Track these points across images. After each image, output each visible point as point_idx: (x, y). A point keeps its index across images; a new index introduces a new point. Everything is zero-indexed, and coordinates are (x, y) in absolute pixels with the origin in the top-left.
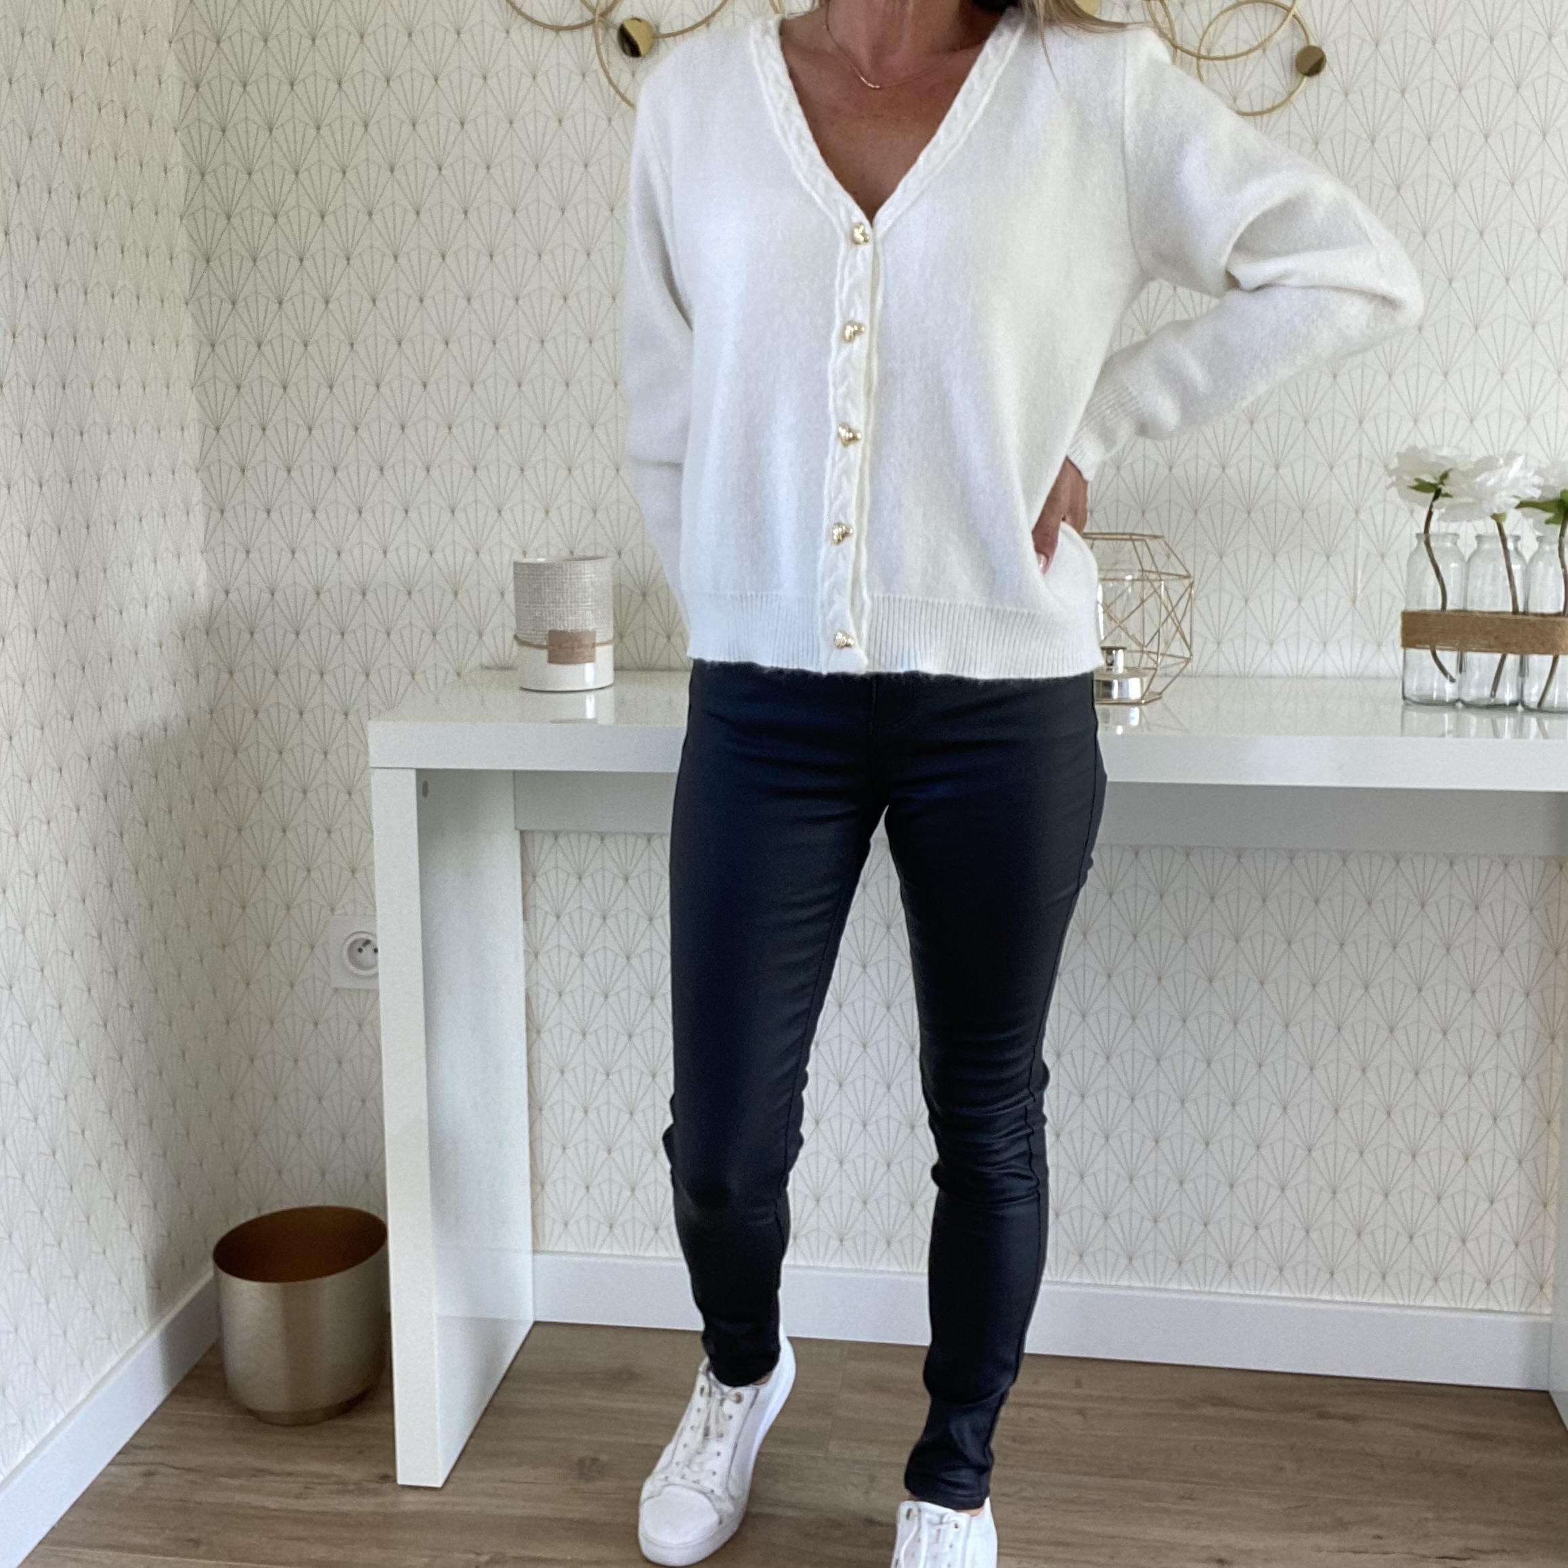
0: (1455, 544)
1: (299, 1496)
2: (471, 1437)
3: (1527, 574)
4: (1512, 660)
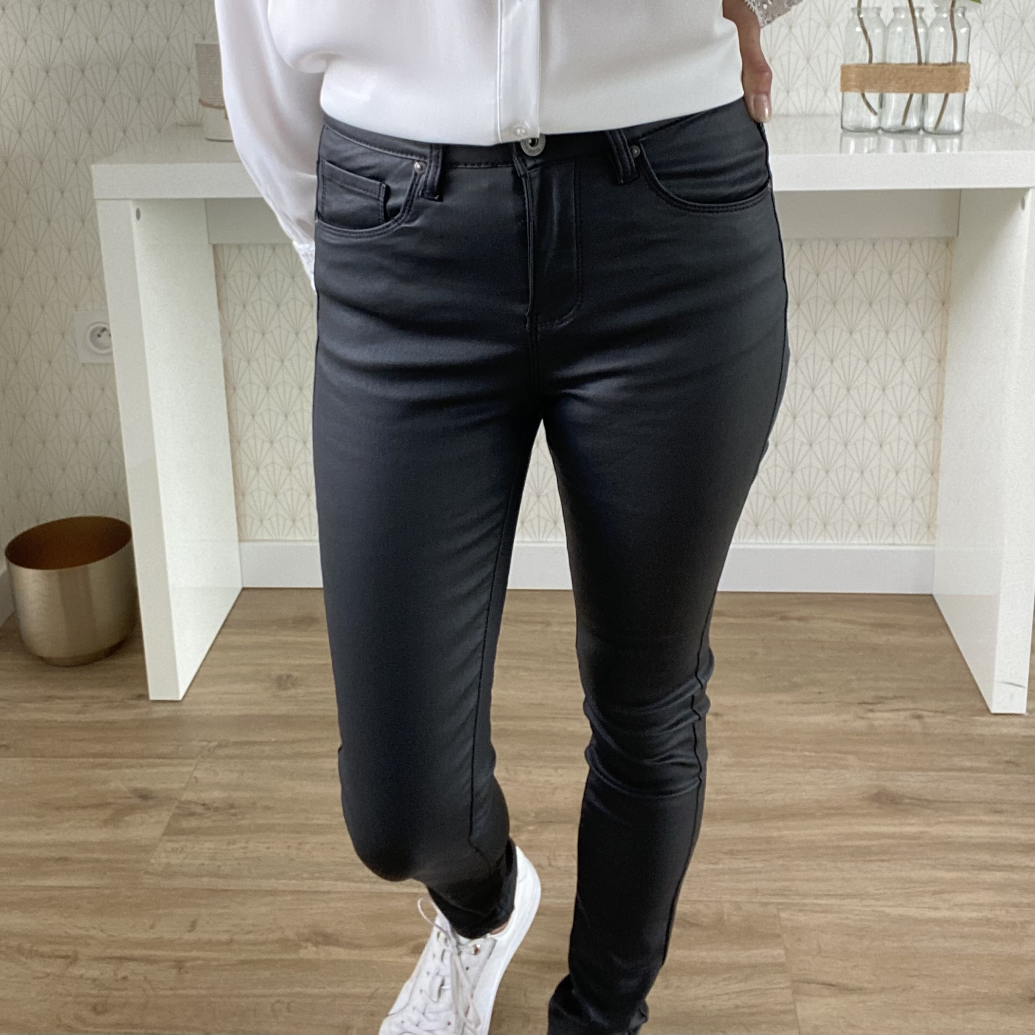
0: (879, 15)
1: (78, 713)
2: (201, 666)
3: (927, 35)
4: (916, 97)
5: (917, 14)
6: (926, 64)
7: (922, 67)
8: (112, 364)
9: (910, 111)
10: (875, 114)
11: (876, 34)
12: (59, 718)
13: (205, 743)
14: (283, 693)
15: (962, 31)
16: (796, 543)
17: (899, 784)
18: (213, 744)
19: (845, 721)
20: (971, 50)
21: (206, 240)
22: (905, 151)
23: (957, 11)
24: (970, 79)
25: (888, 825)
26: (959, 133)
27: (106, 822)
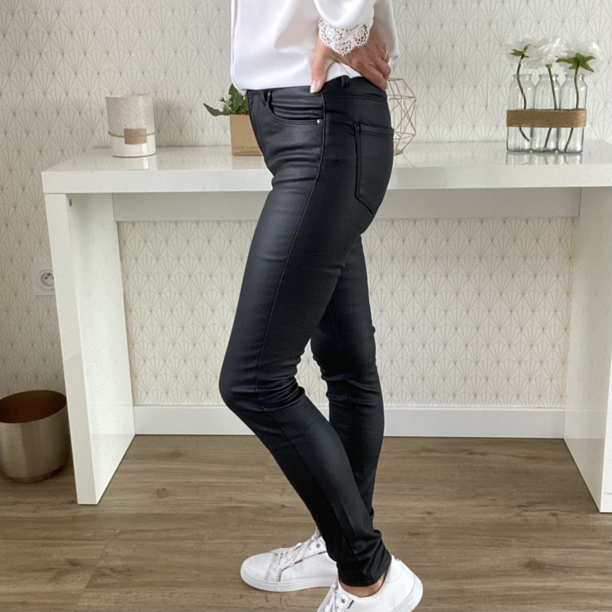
0: (530, 79)
1: (34, 512)
2: (110, 483)
3: (561, 92)
4: (554, 130)
5: (554, 79)
6: (559, 109)
7: (556, 111)
8: (54, 296)
9: (549, 139)
10: (528, 140)
11: (528, 91)
12: (21, 515)
13: (112, 531)
14: (161, 500)
15: (582, 89)
16: (478, 407)
17: (543, 556)
18: (118, 531)
19: (510, 517)
20: (587, 101)
21: (113, 219)
22: (546, 163)
23: (579, 77)
24: (587, 119)
25: (536, 582)
26: (580, 153)
27: (51, 580)
